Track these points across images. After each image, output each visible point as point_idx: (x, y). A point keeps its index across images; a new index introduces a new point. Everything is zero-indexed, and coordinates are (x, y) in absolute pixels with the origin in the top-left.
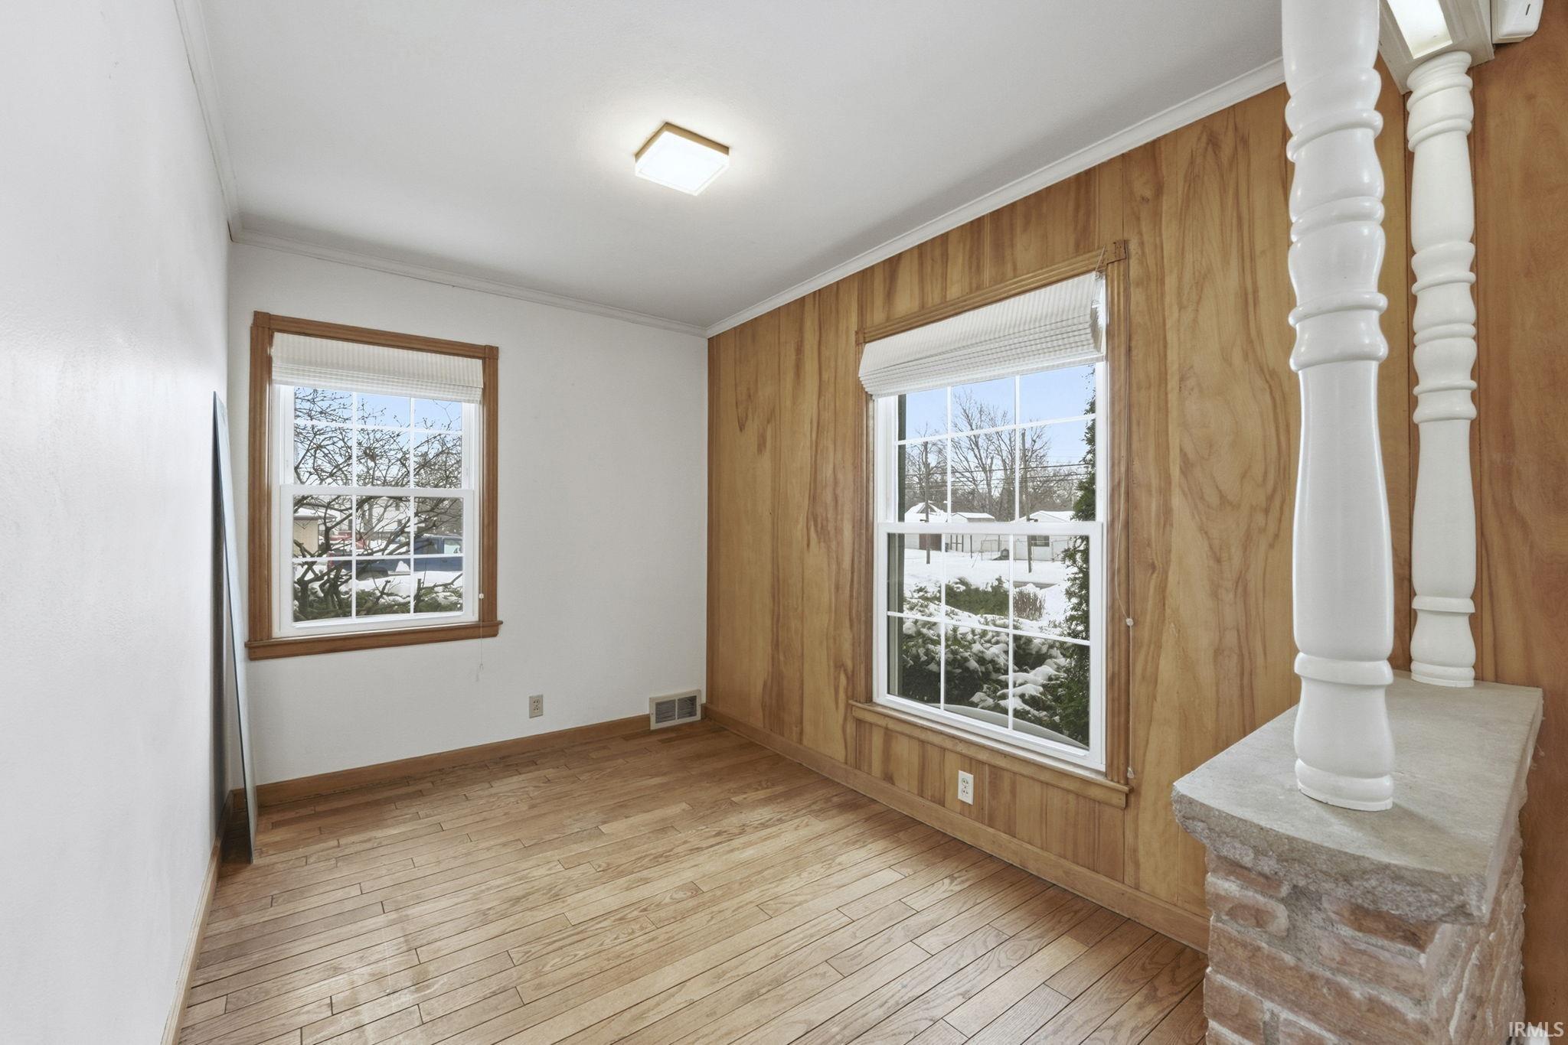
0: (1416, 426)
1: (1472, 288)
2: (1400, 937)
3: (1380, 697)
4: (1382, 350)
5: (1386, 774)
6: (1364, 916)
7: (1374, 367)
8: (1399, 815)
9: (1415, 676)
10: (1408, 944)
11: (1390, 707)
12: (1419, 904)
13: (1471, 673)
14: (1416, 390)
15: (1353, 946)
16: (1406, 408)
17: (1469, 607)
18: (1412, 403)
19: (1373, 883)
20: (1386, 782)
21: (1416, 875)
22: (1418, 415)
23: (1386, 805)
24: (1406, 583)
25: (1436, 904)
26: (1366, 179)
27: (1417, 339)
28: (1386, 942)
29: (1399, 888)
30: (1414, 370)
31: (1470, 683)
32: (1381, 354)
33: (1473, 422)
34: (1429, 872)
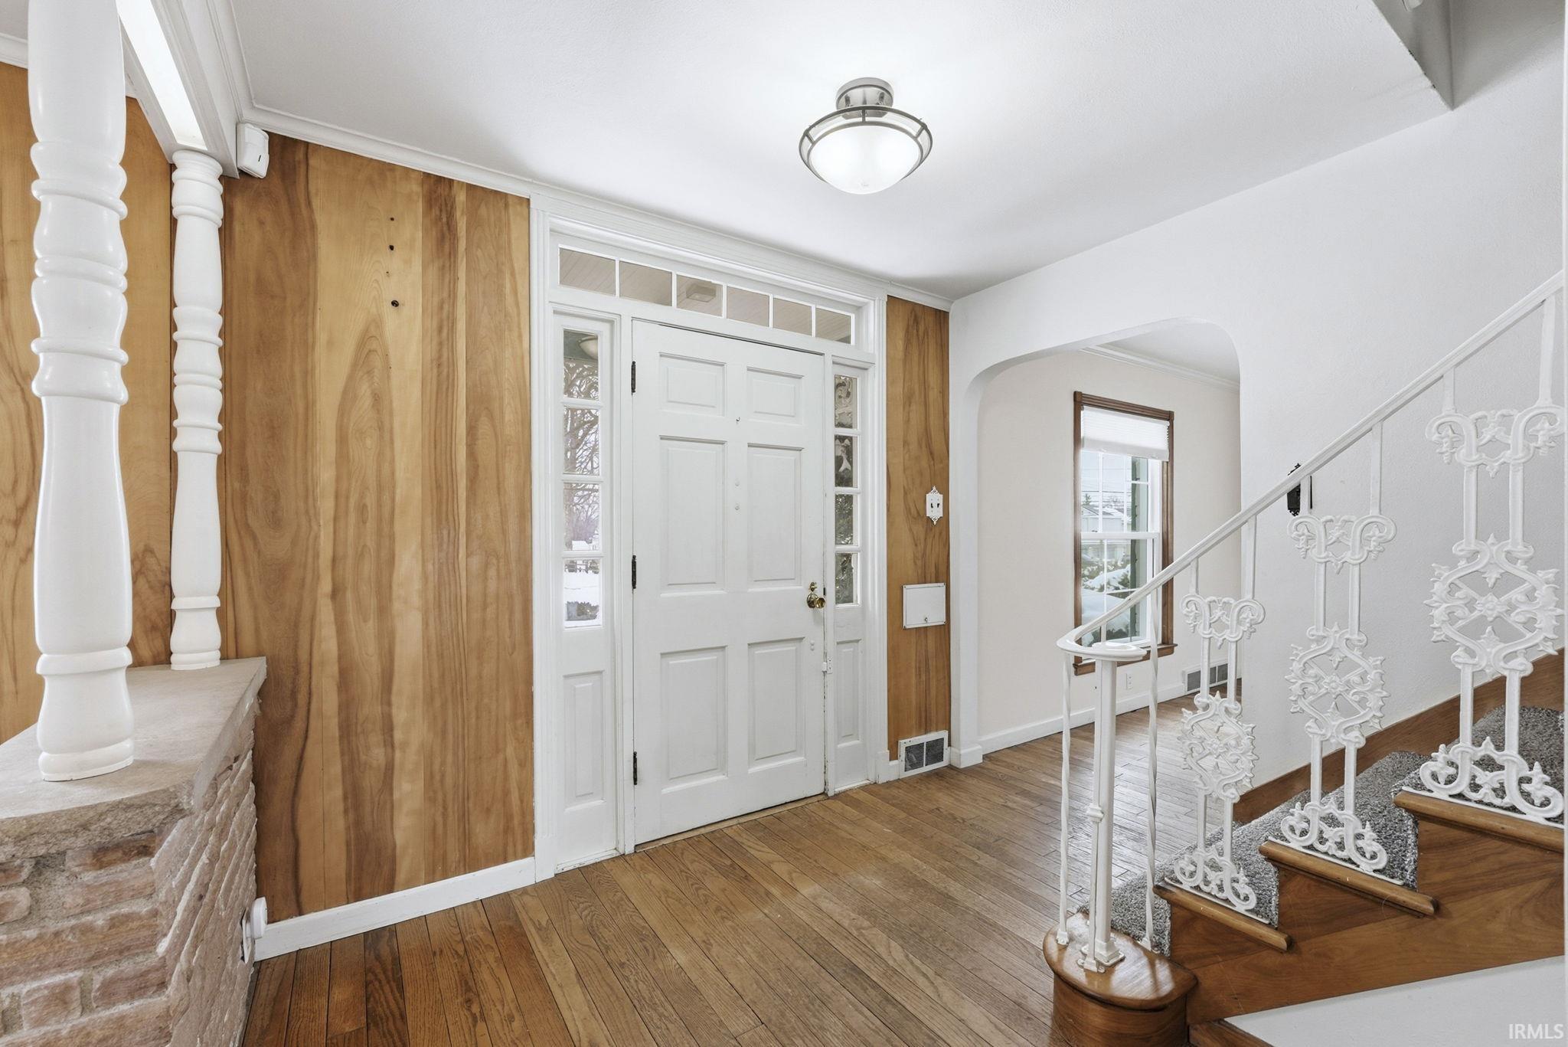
0: (176, 454)
1: (220, 350)
2: (135, 855)
3: (121, 677)
4: (123, 395)
5: (126, 738)
6: (103, 855)
7: (115, 410)
8: (139, 766)
9: (174, 667)
10: (141, 858)
11: (129, 682)
12: (146, 820)
13: (218, 654)
14: (176, 423)
15: (96, 884)
16: (168, 436)
17: (217, 603)
18: (173, 433)
19: (109, 820)
20: (127, 745)
21: (144, 798)
22: (177, 445)
23: (129, 761)
24: (167, 588)
25: (159, 813)
26: (110, 249)
27: (176, 380)
28: (123, 865)
29: (129, 815)
30: (175, 408)
31: (218, 663)
32: (122, 399)
33: (219, 457)
34: (151, 793)
